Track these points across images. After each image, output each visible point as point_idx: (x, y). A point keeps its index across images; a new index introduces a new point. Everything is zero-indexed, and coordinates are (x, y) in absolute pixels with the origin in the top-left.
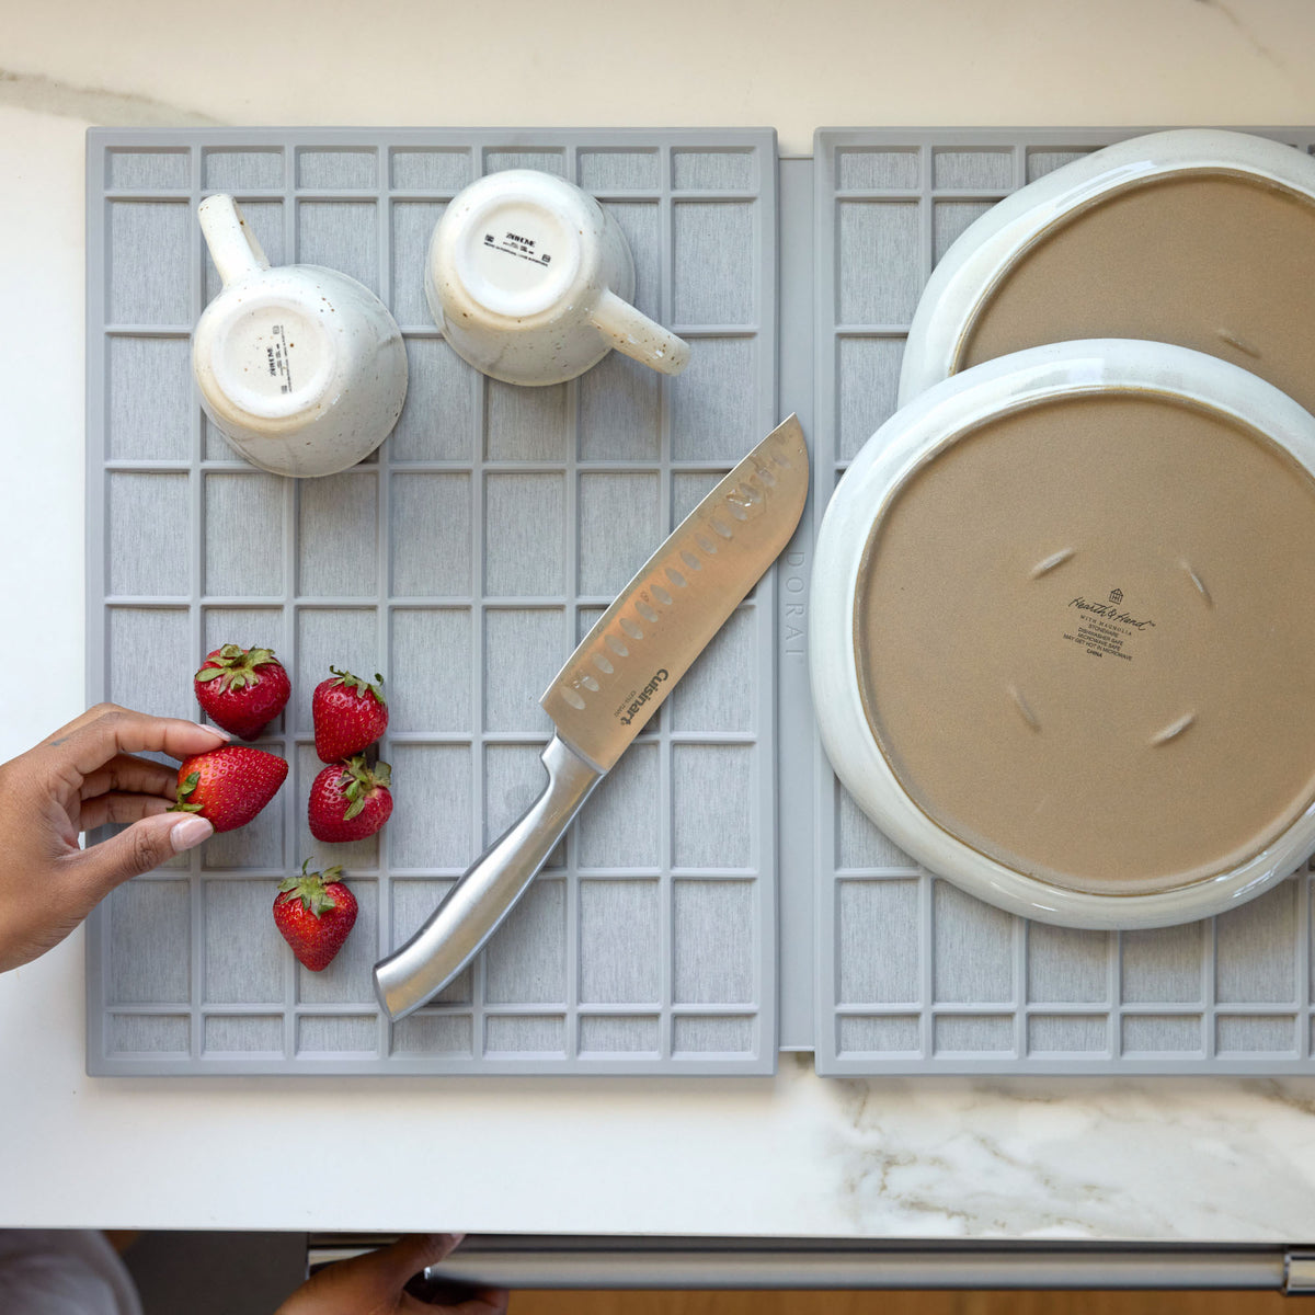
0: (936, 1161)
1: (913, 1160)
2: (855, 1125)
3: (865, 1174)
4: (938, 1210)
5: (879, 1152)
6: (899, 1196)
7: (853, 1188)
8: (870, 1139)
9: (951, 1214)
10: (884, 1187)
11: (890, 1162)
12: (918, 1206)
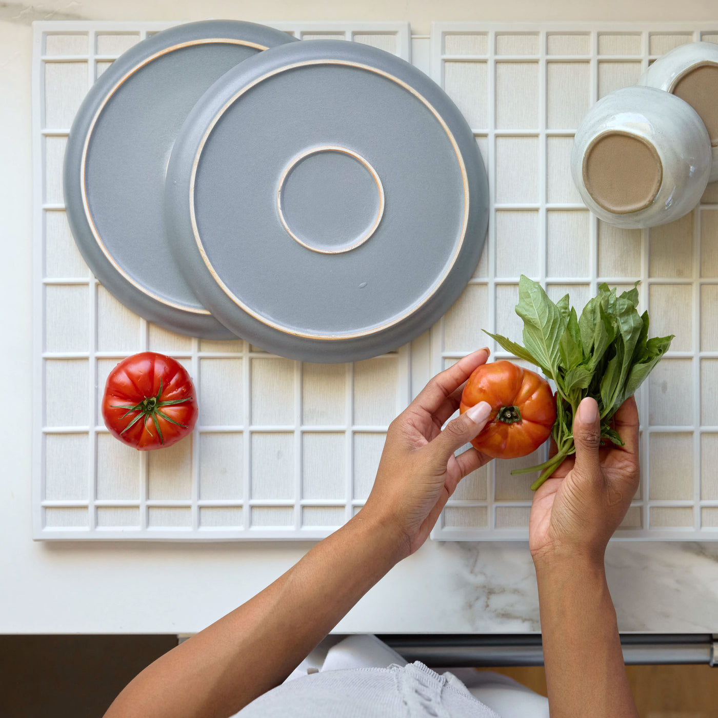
0: (516, 591)
1: (503, 591)
2: (472, 572)
3: (477, 599)
4: (516, 618)
5: (484, 587)
6: (496, 611)
7: (470, 606)
8: (479, 580)
9: (524, 620)
10: (487, 606)
11: (490, 592)
12: (506, 616)
